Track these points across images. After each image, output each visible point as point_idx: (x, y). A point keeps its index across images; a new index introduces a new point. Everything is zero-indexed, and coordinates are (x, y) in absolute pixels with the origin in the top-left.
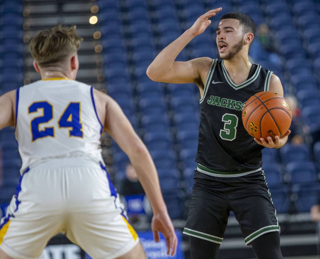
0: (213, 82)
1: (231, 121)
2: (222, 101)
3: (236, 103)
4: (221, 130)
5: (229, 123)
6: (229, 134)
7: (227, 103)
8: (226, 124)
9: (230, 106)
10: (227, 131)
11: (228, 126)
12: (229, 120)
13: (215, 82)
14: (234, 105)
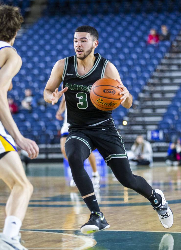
0: (68, 75)
1: (82, 96)
2: (74, 87)
3: (83, 87)
4: (78, 104)
5: (82, 98)
6: (83, 105)
7: (77, 88)
8: (80, 99)
9: (80, 89)
10: (81, 104)
11: (81, 100)
12: (81, 97)
13: (68, 74)
14: (83, 89)
